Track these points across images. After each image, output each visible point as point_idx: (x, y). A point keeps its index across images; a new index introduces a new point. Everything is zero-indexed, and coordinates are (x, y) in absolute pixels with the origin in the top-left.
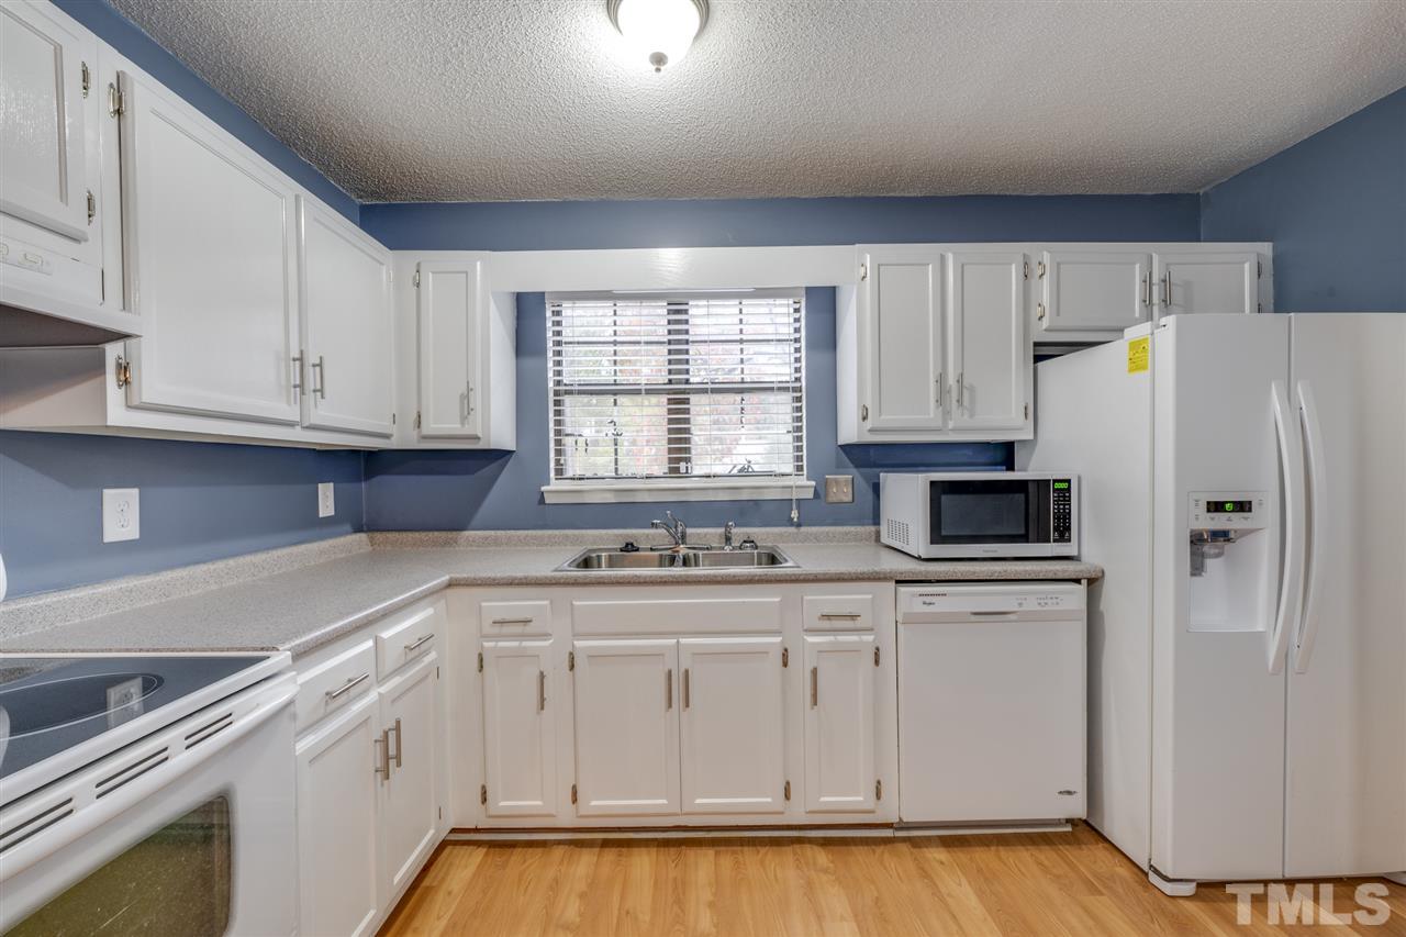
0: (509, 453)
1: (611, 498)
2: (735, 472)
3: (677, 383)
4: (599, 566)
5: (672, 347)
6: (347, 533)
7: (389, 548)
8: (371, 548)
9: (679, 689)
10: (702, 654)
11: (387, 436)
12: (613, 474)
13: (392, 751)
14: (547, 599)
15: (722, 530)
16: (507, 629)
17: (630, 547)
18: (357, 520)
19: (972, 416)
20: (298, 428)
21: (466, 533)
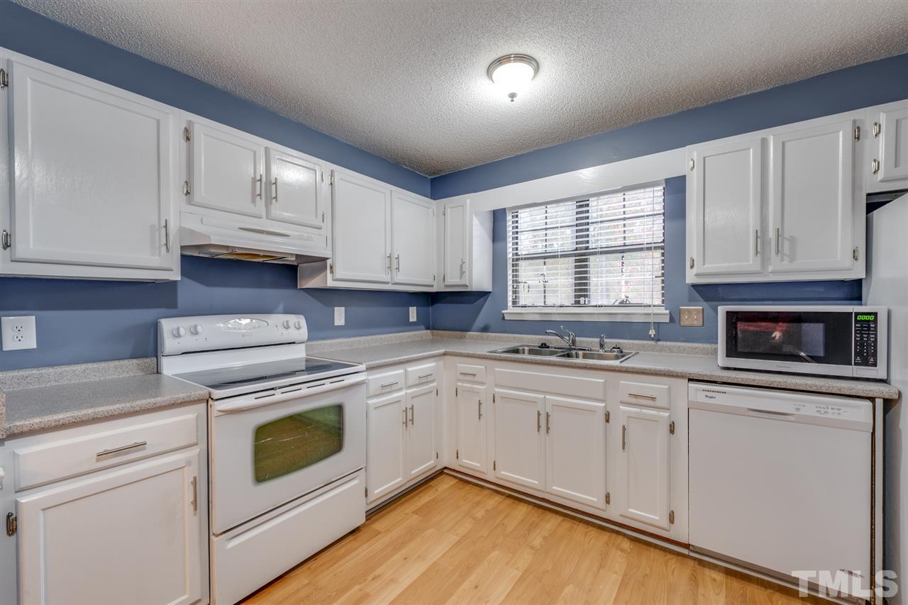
0: (490, 292)
1: (537, 318)
2: (617, 304)
3: (581, 250)
4: (524, 353)
5: (577, 228)
6: (422, 330)
7: (439, 338)
9: (544, 423)
10: (557, 406)
11: (432, 286)
12: (543, 304)
13: (410, 417)
15: (598, 340)
16: (468, 378)
17: (544, 346)
18: (428, 324)
19: (792, 261)
20: (390, 284)
21: (469, 333)
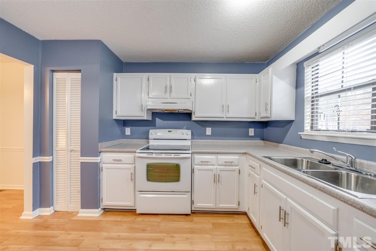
0: (294, 120)
6: (258, 140)
8: (264, 144)
11: (255, 118)
12: (337, 129)
14: (259, 164)
18: (262, 137)
20: (225, 118)
21: (281, 144)
